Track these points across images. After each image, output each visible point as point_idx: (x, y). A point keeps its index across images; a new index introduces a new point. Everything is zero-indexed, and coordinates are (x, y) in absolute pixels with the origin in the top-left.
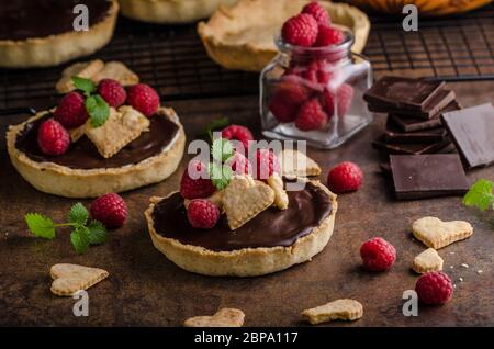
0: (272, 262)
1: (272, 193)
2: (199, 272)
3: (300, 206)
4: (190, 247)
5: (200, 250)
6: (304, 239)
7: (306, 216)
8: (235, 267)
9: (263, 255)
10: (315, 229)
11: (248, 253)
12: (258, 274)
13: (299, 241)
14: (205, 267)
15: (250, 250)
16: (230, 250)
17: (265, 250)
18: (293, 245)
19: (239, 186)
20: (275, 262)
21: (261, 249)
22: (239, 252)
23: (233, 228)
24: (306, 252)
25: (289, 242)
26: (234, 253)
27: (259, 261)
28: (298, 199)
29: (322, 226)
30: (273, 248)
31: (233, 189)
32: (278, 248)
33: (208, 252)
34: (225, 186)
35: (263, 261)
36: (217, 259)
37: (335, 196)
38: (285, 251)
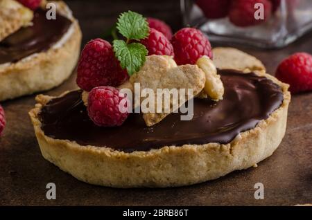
0: (205, 164)
1: (202, 75)
2: (105, 183)
3: (240, 97)
4: (94, 149)
5: (107, 151)
6: (246, 134)
7: (248, 108)
8: (153, 172)
9: (191, 154)
10: (262, 122)
11: (171, 152)
12: (185, 183)
13: (240, 136)
14: (113, 174)
15: (173, 148)
16: (147, 150)
17: (195, 148)
18: (232, 141)
19: (157, 69)
20: (209, 165)
21: (188, 147)
22: (159, 152)
23: (150, 123)
24: (250, 153)
25: (227, 138)
26: (152, 153)
27: (186, 164)
28: (238, 91)
29: (270, 118)
30: (206, 146)
31: (149, 73)
32: (211, 144)
33: (117, 153)
34: (138, 69)
35: (191, 163)
36: (129, 162)
37: (287, 86)
38: (221, 150)
